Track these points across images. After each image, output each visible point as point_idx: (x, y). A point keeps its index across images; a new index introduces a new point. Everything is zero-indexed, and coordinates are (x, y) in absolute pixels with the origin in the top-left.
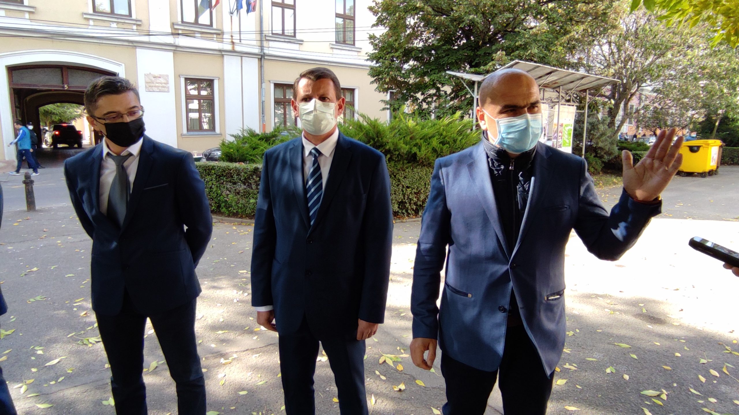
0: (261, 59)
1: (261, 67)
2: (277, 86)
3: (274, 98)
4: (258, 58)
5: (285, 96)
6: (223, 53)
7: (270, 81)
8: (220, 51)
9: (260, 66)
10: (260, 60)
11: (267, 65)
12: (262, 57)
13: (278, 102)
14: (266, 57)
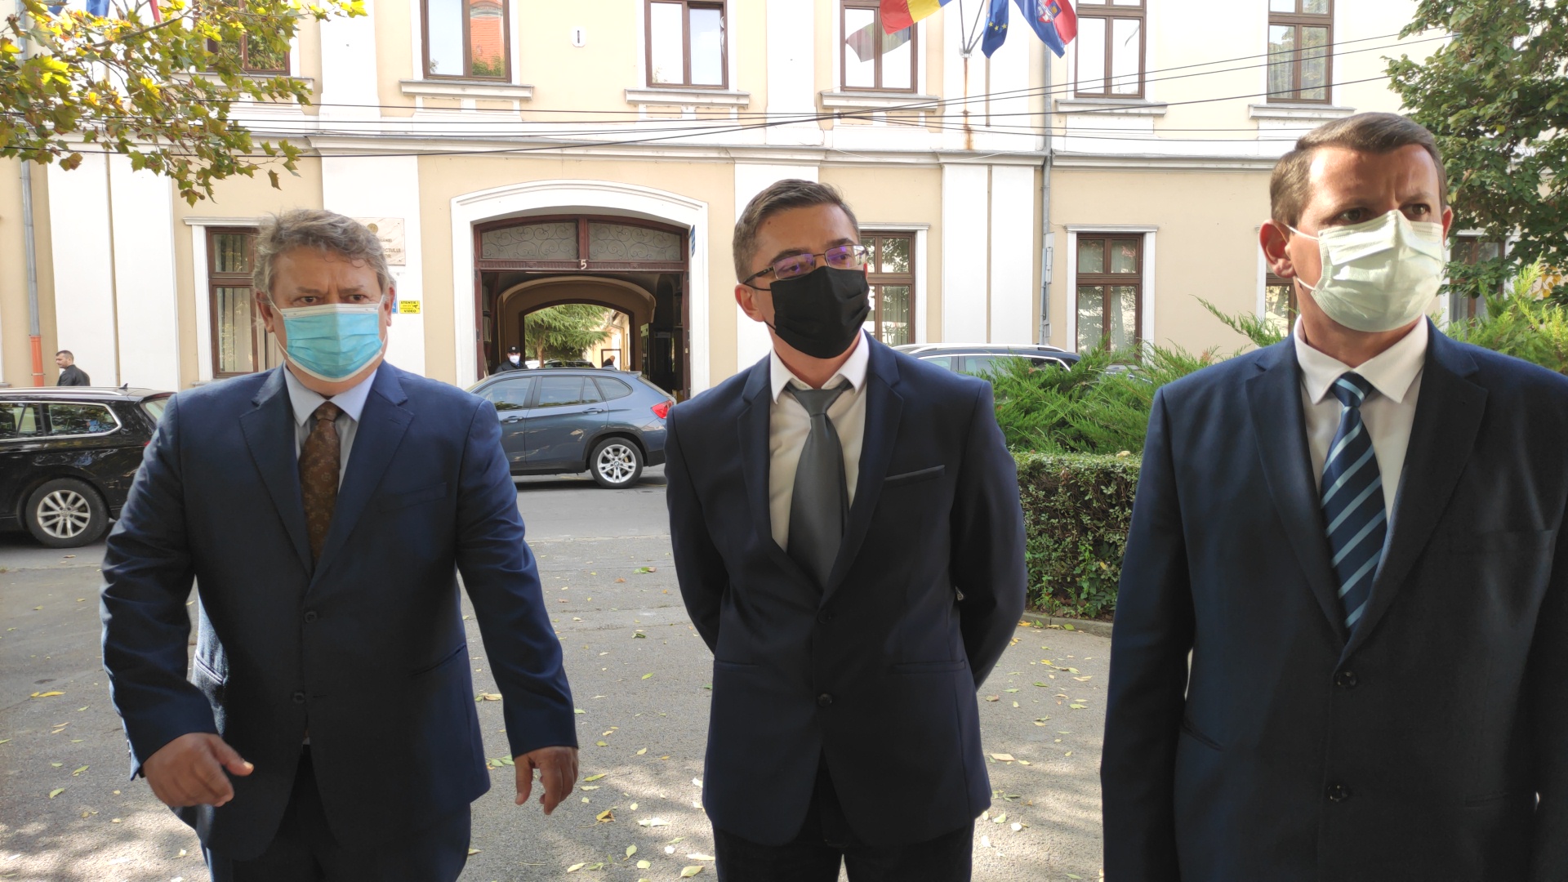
0: (1043, 167)
1: (1042, 190)
2: (1086, 239)
3: (1078, 273)
4: (1035, 166)
5: (1107, 266)
6: (942, 160)
7: (1065, 228)
8: (935, 154)
9: (1039, 188)
10: (1041, 170)
11: (1060, 184)
12: (1044, 164)
13: (1085, 285)
14: (1056, 163)
